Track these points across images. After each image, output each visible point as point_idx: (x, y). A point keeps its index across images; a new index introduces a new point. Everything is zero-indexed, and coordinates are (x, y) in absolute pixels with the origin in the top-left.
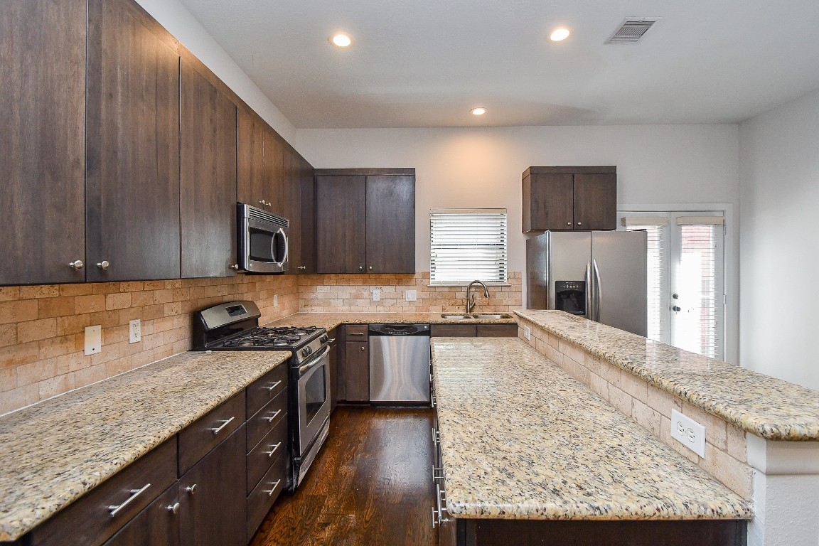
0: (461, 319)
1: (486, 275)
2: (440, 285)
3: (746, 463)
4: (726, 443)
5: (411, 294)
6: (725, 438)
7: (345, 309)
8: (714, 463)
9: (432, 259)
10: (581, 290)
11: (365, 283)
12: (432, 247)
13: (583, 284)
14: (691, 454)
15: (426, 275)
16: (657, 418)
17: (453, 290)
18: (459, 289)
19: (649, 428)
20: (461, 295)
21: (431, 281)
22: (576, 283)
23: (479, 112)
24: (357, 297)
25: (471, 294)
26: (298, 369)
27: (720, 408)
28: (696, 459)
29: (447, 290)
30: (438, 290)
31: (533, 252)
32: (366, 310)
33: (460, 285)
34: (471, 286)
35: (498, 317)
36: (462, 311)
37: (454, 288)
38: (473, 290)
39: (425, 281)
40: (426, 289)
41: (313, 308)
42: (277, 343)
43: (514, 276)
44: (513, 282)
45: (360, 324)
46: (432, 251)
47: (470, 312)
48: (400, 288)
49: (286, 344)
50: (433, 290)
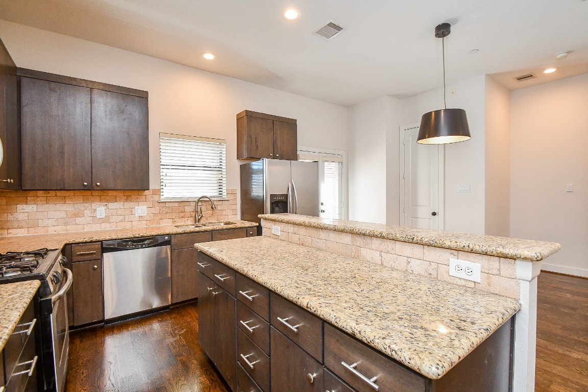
0: (192, 228)
1: (210, 192)
2: (169, 200)
3: (516, 278)
4: (499, 270)
5: (141, 209)
6: (498, 267)
7: (60, 229)
8: (489, 284)
9: (162, 177)
10: (285, 200)
11: (86, 200)
12: (162, 167)
13: (286, 196)
14: (468, 282)
15: (158, 192)
16: (434, 266)
17: (182, 204)
18: (188, 204)
19: (426, 274)
20: (190, 209)
21: (162, 197)
22: (282, 195)
23: (209, 56)
24: (76, 215)
25: (199, 207)
26: (51, 299)
27: (500, 250)
28: (472, 285)
29: (176, 205)
30: (167, 205)
31: (246, 175)
32: (87, 229)
33: (188, 200)
34: (199, 201)
35: (222, 224)
36: (190, 221)
37: (183, 202)
38: (200, 204)
39: (156, 198)
40: (156, 204)
41: (10, 231)
42: (6, 273)
43: (231, 193)
44: (231, 197)
45: (91, 242)
46: (162, 170)
47: (198, 222)
48: (128, 205)
49: (19, 273)
50: (163, 205)
